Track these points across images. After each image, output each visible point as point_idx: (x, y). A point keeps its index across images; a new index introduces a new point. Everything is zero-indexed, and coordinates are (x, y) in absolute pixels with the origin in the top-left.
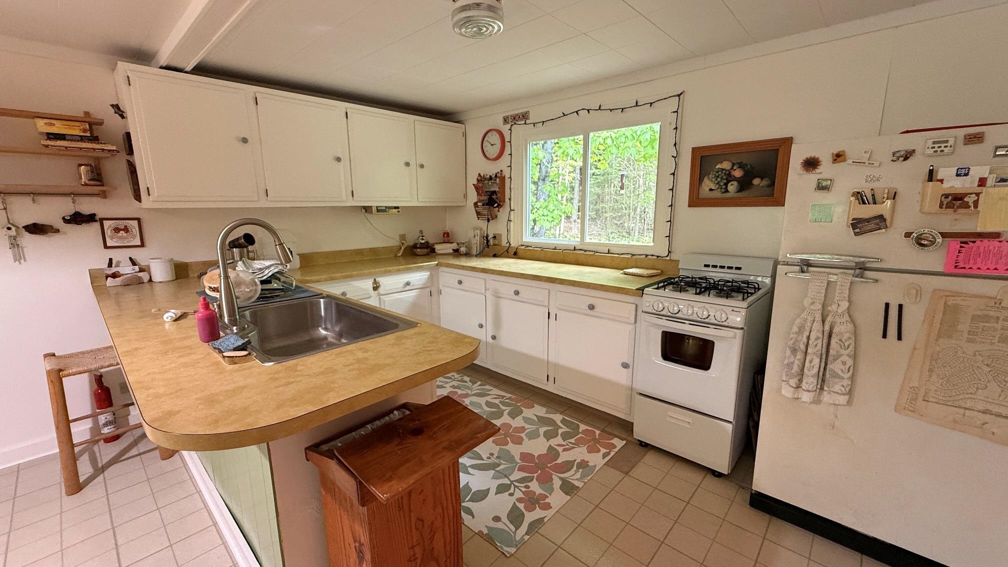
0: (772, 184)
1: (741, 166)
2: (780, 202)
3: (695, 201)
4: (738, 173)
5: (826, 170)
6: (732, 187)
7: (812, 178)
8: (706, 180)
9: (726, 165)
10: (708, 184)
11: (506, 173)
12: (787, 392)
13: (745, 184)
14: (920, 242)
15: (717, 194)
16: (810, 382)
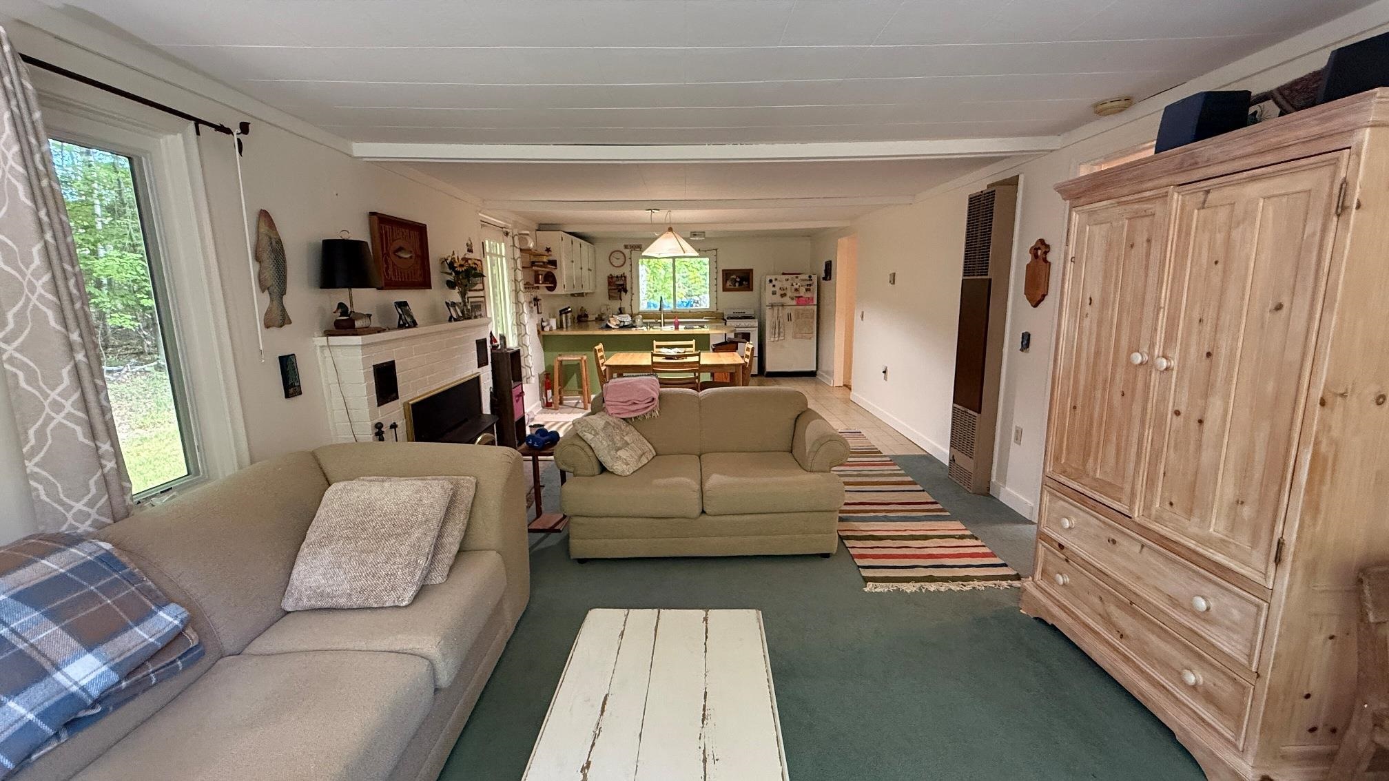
0: (749, 284)
1: (739, 277)
2: (752, 290)
3: (725, 289)
4: (738, 280)
5: (774, 282)
6: (737, 284)
7: (771, 285)
8: (728, 282)
9: (734, 277)
10: (729, 283)
11: (628, 275)
12: (772, 339)
13: (741, 284)
14: (792, 299)
15: (732, 287)
16: (777, 336)
